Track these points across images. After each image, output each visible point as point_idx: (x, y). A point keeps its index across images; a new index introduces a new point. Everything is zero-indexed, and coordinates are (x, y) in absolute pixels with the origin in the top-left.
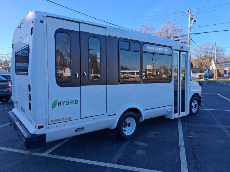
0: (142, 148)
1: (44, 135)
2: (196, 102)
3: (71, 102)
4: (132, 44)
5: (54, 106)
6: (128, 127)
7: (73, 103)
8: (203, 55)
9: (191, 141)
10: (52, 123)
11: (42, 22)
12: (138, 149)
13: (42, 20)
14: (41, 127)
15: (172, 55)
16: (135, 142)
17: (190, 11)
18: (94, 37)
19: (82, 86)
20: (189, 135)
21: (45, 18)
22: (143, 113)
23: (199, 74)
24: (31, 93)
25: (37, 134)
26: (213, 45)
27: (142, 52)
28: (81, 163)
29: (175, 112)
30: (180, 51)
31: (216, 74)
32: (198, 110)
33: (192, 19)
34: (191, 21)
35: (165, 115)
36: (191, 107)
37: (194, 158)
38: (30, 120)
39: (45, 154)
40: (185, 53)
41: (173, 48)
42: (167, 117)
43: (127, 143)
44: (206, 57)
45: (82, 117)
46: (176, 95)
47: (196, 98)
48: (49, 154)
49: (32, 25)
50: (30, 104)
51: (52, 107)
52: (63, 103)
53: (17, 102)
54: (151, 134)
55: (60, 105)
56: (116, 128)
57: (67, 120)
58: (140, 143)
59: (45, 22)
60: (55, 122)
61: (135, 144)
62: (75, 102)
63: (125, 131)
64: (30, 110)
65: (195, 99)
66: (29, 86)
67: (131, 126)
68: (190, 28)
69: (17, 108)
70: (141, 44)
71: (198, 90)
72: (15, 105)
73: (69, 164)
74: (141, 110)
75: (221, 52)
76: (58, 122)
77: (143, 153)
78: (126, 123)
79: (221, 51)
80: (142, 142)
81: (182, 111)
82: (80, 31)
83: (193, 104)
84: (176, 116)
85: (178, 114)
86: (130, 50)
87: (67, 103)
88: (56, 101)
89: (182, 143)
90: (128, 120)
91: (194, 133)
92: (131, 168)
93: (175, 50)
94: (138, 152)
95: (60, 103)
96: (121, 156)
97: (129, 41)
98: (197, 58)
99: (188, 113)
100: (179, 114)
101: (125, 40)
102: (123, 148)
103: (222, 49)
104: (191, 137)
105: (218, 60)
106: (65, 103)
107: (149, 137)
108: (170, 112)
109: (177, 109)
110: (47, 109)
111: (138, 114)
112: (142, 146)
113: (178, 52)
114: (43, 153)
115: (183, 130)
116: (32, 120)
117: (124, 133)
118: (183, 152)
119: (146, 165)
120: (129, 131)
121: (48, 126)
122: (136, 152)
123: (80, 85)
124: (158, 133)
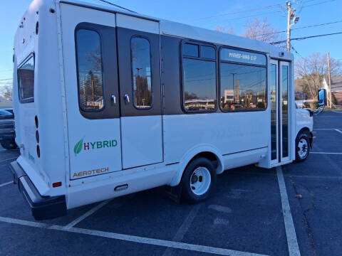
0: (222, 215)
1: (63, 198)
2: (305, 142)
3: (106, 144)
4: (202, 48)
5: (77, 150)
6: (198, 182)
7: (109, 145)
8: (309, 72)
9: (301, 203)
10: (76, 177)
11: (52, 11)
12: (215, 217)
13: (54, 8)
14: (57, 185)
15: (266, 67)
16: (210, 207)
17: (289, 4)
18: (140, 37)
19: (122, 118)
20: (297, 193)
21: (57, 6)
22: (222, 159)
23: (304, 101)
24: (39, 129)
25: (51, 195)
26: (325, 57)
27: (218, 62)
28: (125, 241)
29: (273, 157)
30: (279, 60)
32: (308, 154)
33: (292, 16)
34: (291, 19)
35: (257, 163)
36: (297, 149)
37: (309, 231)
38: (41, 174)
39: (68, 228)
40: (287, 64)
41: (268, 55)
42: (261, 166)
43: (198, 207)
44: (315, 75)
45: (124, 168)
46: (273, 132)
47: (305, 135)
48: (73, 227)
49: (37, 18)
50: (38, 147)
51: (75, 151)
52: (93, 145)
53: (23, 146)
54: (236, 193)
55: (87, 148)
56: (180, 184)
57: (99, 172)
58: (219, 208)
59: (58, 11)
60: (79, 176)
61: (211, 209)
62: (112, 144)
63: (194, 188)
64: (39, 156)
65: (304, 137)
66: (36, 118)
67: (204, 180)
68: (290, 30)
69: (24, 155)
70: (217, 48)
71: (308, 122)
72: (21, 151)
73: (106, 242)
74: (219, 154)
75: (338, 67)
76: (85, 176)
77: (224, 223)
78: (195, 177)
79: (337, 65)
80: (222, 206)
81: (284, 156)
82: (116, 28)
83: (300, 145)
84: (274, 163)
85: (277, 160)
86: (199, 58)
87: (100, 145)
89: (286, 207)
90: (199, 172)
91: (304, 190)
92: (206, 249)
93: (272, 58)
94: (217, 221)
95: (87, 145)
96: (189, 229)
97: (198, 44)
99: (294, 158)
100: (280, 161)
101: (191, 42)
102: (191, 215)
103: (338, 62)
104: (301, 196)
105: (333, 79)
106: (95, 146)
107: (232, 197)
108: (265, 157)
109: (275, 153)
110: (67, 155)
111: (214, 162)
112: (222, 212)
113: (276, 62)
114: (65, 226)
115: (286, 186)
116: (44, 174)
117: (193, 191)
118: (289, 221)
119: (230, 244)
120: (200, 189)
121: (69, 183)
122: (212, 221)
123: (120, 116)
124: (247, 191)
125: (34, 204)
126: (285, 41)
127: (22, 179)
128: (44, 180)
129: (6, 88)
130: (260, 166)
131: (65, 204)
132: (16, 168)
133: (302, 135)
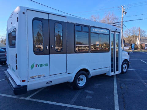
1: (26, 86)
2: (126, 65)
3: (43, 65)
5: (32, 67)
6: (81, 81)
8: (131, 35)
9: (122, 90)
10: (31, 78)
11: (24, 13)
12: (87, 95)
13: (24, 12)
14: (24, 81)
15: (109, 35)
16: (85, 91)
17: (122, 7)
18: (58, 23)
19: (50, 55)
20: (121, 86)
21: (26, 11)
22: (91, 72)
23: (129, 47)
24: (17, 59)
27: (90, 33)
29: (112, 71)
31: (140, 47)
32: (127, 70)
33: (124, 11)
34: (123, 13)
35: (106, 73)
36: (122, 68)
37: (124, 101)
38: (17, 77)
39: (28, 98)
40: (118, 33)
41: (110, 30)
43: (80, 91)
44: (134, 36)
45: (51, 75)
46: (112, 60)
48: (30, 98)
49: (18, 16)
50: (17, 66)
53: (10, 65)
54: (96, 86)
55: (36, 66)
58: (89, 92)
59: (26, 13)
60: (33, 78)
62: (46, 65)
63: (79, 83)
64: (17, 70)
65: (125, 63)
66: (16, 55)
67: (83, 79)
68: (123, 17)
69: (10, 69)
70: (89, 27)
71: (127, 57)
72: (9, 67)
73: (43, 104)
74: (90, 70)
75: (143, 33)
76: (35, 77)
77: (90, 98)
78: (79, 79)
81: (116, 71)
82: (49, 19)
83: (124, 66)
84: (112, 74)
86: (82, 31)
87: (41, 65)
88: (34, 64)
89: (116, 91)
90: (81, 77)
91: (124, 85)
92: (82, 108)
93: (112, 31)
94: (87, 97)
96: (76, 99)
97: (82, 26)
98: (128, 37)
99: (121, 72)
100: (115, 73)
101: (79, 25)
102: (77, 94)
103: (144, 31)
105: (141, 38)
106: (39, 66)
108: (108, 71)
109: (113, 70)
110: (28, 69)
111: (88, 73)
112: (90, 93)
113: (114, 33)
114: (26, 98)
115: (117, 83)
116: (19, 77)
117: (79, 84)
118: (116, 97)
119: (92, 106)
120: (81, 84)
121: (28, 80)
122: (86, 97)
123: (49, 54)
124: (101, 85)
125: (14, 88)
126: (121, 22)
127: (9, 78)
128: (18, 79)
129: (2, 38)
130: (107, 75)
131: (26, 89)
132: (7, 74)
133: (125, 62)
